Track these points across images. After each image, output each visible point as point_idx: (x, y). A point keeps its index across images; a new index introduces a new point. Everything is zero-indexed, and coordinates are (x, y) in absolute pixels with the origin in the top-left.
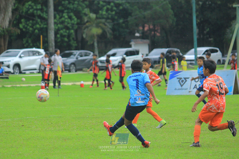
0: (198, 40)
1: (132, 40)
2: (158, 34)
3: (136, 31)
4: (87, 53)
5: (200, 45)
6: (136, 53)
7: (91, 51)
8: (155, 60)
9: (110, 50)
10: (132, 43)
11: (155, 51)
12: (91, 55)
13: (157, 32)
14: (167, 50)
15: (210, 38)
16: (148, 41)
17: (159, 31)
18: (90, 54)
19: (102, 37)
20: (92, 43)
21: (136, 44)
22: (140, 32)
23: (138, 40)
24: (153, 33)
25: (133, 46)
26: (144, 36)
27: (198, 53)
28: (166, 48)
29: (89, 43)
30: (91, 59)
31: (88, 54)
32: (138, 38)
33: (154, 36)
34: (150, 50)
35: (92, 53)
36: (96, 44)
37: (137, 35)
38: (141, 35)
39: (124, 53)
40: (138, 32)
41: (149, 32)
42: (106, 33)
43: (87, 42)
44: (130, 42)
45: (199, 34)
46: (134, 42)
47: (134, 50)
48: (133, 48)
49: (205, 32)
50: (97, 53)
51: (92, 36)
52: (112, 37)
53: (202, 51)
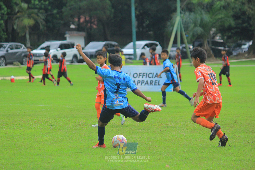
0: (137, 33)
1: (67, 32)
2: (95, 27)
3: (71, 22)
4: (18, 45)
5: (139, 39)
6: (71, 46)
7: (23, 44)
8: (91, 54)
9: (43, 42)
10: (67, 36)
11: (91, 44)
12: (22, 48)
13: (94, 24)
14: (104, 43)
15: (150, 31)
16: (84, 34)
17: (96, 23)
18: (21, 46)
19: (34, 29)
20: (23, 35)
21: (71, 36)
22: (76, 24)
23: (73, 32)
24: (89, 25)
25: (67, 38)
26: (79, 29)
27: (137, 47)
28: (104, 41)
29: (20, 35)
30: (23, 52)
31: (19, 47)
32: (73, 30)
33: (91, 28)
34: (87, 43)
35: (23, 46)
36: (28, 36)
37: (72, 26)
38: (77, 27)
39: (58, 46)
40: (73, 24)
41: (85, 24)
42: (39, 24)
43: (18, 33)
44: (65, 34)
45: (138, 27)
46: (69, 34)
47: (69, 43)
48: (68, 41)
49: (144, 25)
50: (29, 45)
51: (24, 27)
52: (45, 28)
53: (141, 45)
